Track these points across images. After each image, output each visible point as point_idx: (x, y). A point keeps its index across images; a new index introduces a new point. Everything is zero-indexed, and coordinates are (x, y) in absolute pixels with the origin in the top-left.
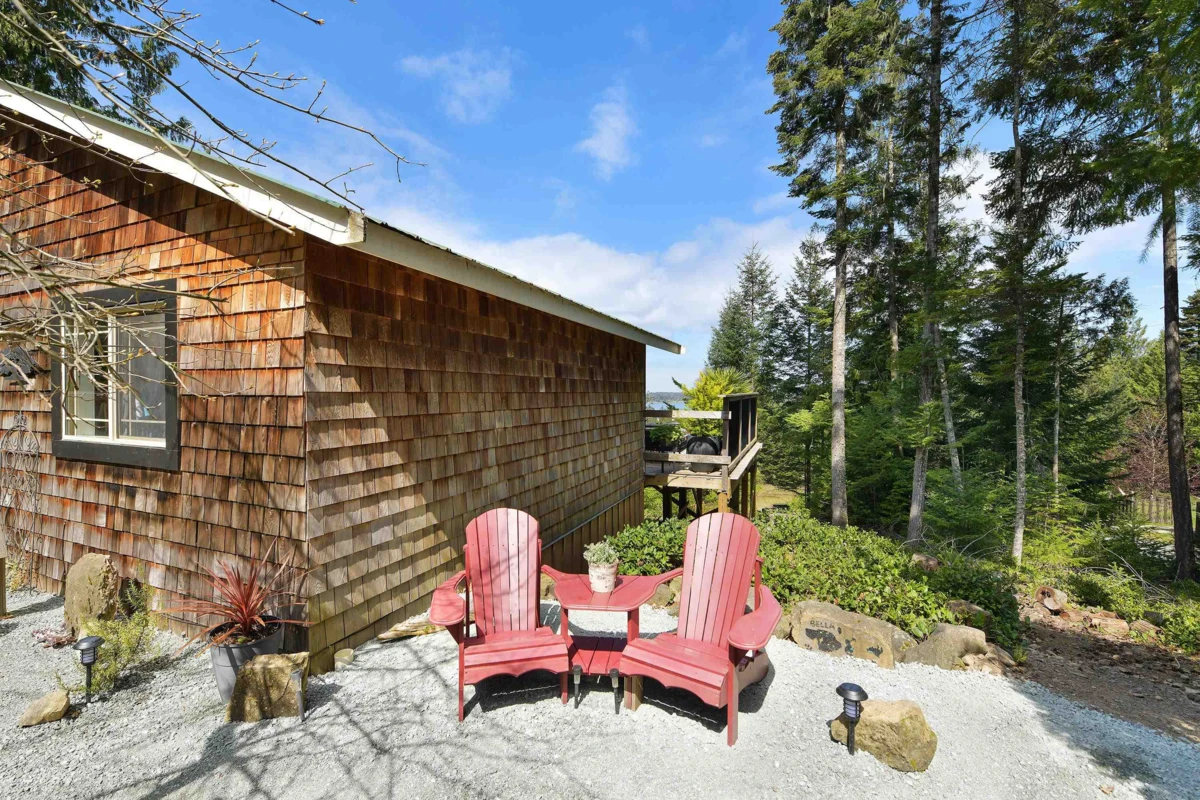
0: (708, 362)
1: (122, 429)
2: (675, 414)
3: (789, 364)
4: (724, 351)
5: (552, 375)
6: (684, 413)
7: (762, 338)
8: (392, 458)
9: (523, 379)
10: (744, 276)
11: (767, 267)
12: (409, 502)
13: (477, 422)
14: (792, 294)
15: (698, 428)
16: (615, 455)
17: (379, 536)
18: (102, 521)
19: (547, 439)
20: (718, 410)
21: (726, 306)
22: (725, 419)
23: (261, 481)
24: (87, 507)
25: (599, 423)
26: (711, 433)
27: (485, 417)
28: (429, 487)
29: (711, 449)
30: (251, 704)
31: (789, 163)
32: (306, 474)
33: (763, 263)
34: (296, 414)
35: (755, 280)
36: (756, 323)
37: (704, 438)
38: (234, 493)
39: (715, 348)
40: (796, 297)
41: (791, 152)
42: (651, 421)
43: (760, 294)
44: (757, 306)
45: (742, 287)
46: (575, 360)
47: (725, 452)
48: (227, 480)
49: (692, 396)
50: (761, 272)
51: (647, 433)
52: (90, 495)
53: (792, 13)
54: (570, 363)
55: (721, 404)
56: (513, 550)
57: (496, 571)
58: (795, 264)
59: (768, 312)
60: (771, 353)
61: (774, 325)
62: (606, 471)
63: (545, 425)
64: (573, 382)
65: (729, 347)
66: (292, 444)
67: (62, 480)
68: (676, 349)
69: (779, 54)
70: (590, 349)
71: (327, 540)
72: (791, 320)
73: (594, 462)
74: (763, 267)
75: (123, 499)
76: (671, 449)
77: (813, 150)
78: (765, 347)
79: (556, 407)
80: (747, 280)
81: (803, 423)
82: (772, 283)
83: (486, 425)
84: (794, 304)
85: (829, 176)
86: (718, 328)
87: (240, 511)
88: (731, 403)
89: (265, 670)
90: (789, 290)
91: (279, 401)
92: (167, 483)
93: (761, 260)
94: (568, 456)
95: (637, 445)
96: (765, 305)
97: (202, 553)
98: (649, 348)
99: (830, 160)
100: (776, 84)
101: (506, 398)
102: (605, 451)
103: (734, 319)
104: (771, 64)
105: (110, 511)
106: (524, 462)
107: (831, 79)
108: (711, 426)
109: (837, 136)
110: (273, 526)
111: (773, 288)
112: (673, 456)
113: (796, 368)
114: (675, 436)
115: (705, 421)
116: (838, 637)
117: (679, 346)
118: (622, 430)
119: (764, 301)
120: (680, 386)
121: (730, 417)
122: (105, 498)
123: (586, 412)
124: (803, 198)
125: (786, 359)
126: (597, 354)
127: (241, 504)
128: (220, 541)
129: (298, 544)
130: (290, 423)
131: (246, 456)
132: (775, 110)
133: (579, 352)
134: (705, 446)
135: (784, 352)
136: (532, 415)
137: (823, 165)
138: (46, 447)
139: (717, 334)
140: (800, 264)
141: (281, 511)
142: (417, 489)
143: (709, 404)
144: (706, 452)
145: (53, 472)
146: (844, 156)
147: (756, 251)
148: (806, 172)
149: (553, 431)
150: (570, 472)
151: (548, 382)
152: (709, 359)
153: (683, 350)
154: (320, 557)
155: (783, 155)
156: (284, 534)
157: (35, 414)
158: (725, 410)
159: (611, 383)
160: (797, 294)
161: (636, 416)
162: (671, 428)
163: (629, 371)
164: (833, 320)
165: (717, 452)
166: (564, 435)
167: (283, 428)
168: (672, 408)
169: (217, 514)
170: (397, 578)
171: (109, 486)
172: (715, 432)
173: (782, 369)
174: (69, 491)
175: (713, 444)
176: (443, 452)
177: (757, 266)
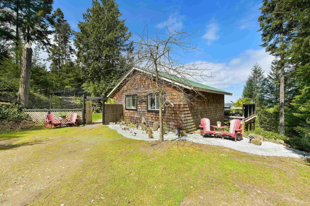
0: (242, 95)
1: (157, 108)
2: (231, 108)
3: (269, 95)
4: (248, 92)
5: (207, 101)
6: (233, 108)
7: (260, 88)
8: (189, 112)
9: (203, 102)
10: (253, 72)
11: (261, 69)
12: (191, 118)
13: (198, 108)
14: (270, 75)
15: (237, 111)
16: (218, 115)
17: (189, 121)
18: (154, 119)
19: (206, 111)
20: (242, 107)
21: (248, 80)
22: (243, 109)
23: (177, 114)
24: (152, 117)
25: (215, 109)
26: (240, 112)
27: (199, 107)
28: (193, 116)
29: (240, 115)
30: (180, 135)
31: (265, 44)
32: (183, 113)
33: (259, 68)
34: (182, 106)
35: (257, 72)
36: (258, 84)
37: (238, 113)
38: (173, 115)
39: (244, 92)
40: (271, 76)
41: (266, 41)
42: (225, 109)
43: (259, 76)
44: (258, 80)
45: (253, 75)
46: (211, 98)
47: (243, 116)
48: (172, 114)
49: (236, 104)
50: (259, 70)
51: (225, 112)
52: (152, 116)
53: (265, 4)
54: (210, 99)
55: (242, 106)
56: (207, 123)
57: (205, 125)
58: (271, 67)
59: (262, 81)
60: (263, 92)
61: (264, 84)
62: (216, 118)
63: (206, 109)
64: (210, 102)
65: (249, 91)
66: (181, 109)
67: (148, 114)
68: (231, 95)
69: (261, 16)
70: (213, 96)
71: (184, 120)
72: (269, 83)
73: (214, 116)
74: (259, 69)
75: (157, 116)
76: (230, 115)
77: (273, 39)
78: (261, 91)
79: (208, 106)
80: (254, 73)
81: (270, 111)
82: (262, 73)
83: (199, 108)
84: (271, 78)
85: (278, 45)
86: (246, 86)
87: (174, 117)
88: (245, 106)
89: (182, 132)
90: (269, 74)
91: (179, 105)
92: (164, 114)
93: (259, 67)
94: (210, 114)
95: (222, 114)
96: (261, 79)
97: (169, 122)
98: (225, 95)
99: (279, 41)
100: (260, 25)
101: (201, 105)
102: (216, 114)
103: (250, 83)
104: (259, 19)
105: (155, 118)
106: (203, 115)
107: (276, 24)
108: (240, 111)
109: (280, 35)
110: (179, 119)
111: (263, 74)
112: (231, 117)
113: (272, 96)
114: (231, 113)
115: (238, 109)
116: (254, 137)
117: (232, 94)
118: (219, 110)
119: (260, 78)
120: (232, 102)
121: (244, 108)
122: (155, 116)
123: (213, 107)
124: (270, 52)
125: (269, 94)
126: (214, 97)
127: (174, 116)
128: (171, 120)
129: (182, 120)
130: (181, 107)
131: (175, 111)
132: (260, 30)
133: (211, 97)
134: (238, 115)
135: (267, 92)
136: (204, 107)
137: (276, 43)
138: (146, 110)
139: (245, 88)
140: (272, 66)
141: (179, 117)
142: (191, 116)
143: (239, 106)
144: (239, 116)
145: (147, 113)
146: (283, 40)
147: (257, 65)
148: (271, 45)
149: (207, 110)
150: (210, 117)
151: (207, 102)
152: (243, 94)
153: (233, 95)
154: (184, 122)
155: (263, 42)
156: (180, 119)
157: (144, 107)
158: (243, 107)
159: (217, 102)
160: (272, 75)
161: (222, 108)
162: (230, 111)
163: (221, 100)
164: (280, 84)
165: (242, 116)
166: (209, 111)
167: (180, 108)
168: (230, 107)
169: (171, 117)
170: (190, 127)
171: (155, 115)
172: (241, 112)
173: (267, 96)
174: (149, 115)
175: (240, 114)
176: (194, 112)
177: (258, 69)
